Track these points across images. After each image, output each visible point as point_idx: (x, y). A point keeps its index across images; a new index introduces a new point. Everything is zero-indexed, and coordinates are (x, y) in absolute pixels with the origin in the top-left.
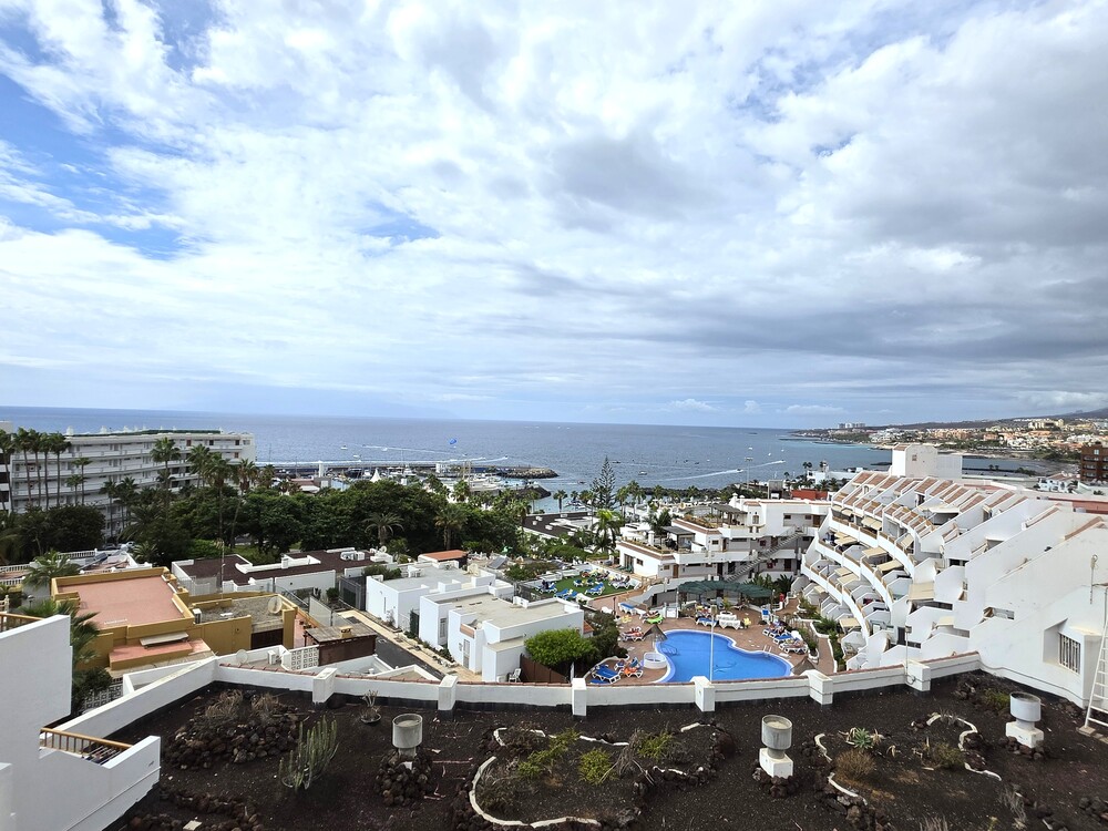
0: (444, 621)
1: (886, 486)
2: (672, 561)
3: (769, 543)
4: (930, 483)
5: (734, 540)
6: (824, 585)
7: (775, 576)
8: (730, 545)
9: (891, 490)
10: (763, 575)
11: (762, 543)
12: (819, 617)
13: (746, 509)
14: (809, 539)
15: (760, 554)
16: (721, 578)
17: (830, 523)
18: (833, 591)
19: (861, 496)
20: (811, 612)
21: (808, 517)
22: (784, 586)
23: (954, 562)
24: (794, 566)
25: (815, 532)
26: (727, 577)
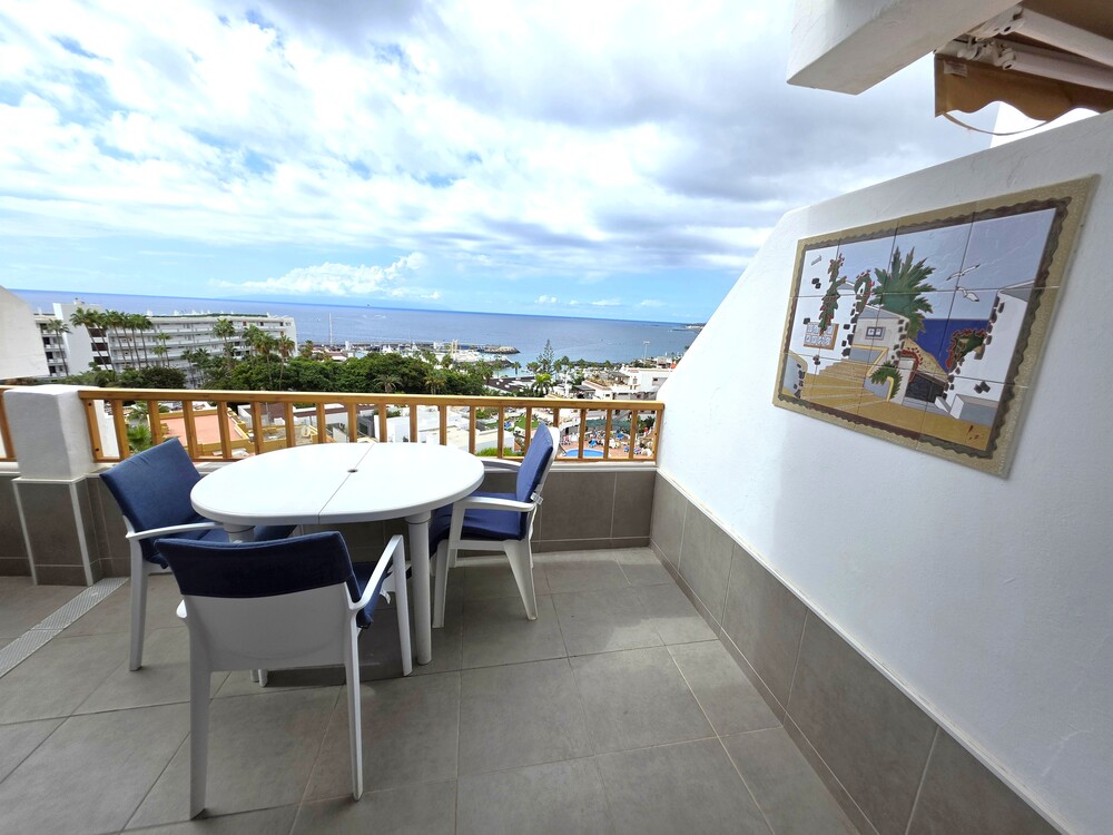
3: (642, 397)
8: (617, 397)
11: (638, 396)
13: (627, 373)
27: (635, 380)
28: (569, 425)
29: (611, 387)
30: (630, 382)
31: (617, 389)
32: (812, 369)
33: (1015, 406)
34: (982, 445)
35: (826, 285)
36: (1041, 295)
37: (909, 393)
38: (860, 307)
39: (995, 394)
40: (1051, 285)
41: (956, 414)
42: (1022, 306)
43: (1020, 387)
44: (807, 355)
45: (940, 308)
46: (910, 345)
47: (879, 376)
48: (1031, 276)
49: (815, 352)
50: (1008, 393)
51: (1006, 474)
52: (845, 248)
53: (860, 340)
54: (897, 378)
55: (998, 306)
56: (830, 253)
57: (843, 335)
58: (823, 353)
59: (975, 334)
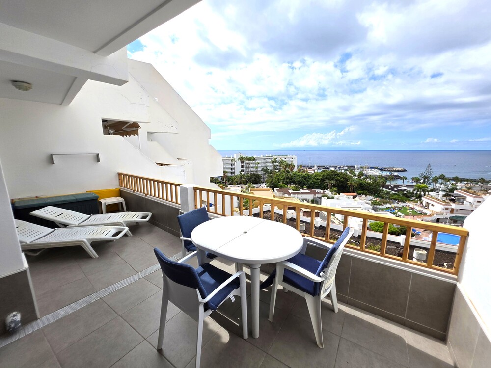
2: (449, 207)
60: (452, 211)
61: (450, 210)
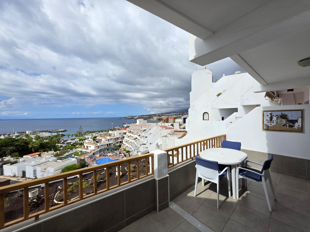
0: (35, 171)
1: (136, 126)
2: (97, 145)
3: (117, 139)
4: (142, 125)
5: (110, 139)
6: (127, 145)
7: (118, 145)
8: (109, 140)
9: (137, 127)
10: (116, 145)
11: (116, 139)
12: (126, 150)
13: (112, 133)
14: (124, 137)
15: (115, 141)
16: (108, 147)
17: (127, 134)
18: (128, 145)
19: (132, 128)
20: (125, 150)
21: (124, 133)
22: (120, 146)
23: (146, 137)
24: (121, 142)
25: (125, 136)
26: (109, 146)
27: (114, 134)
28: (95, 151)
29: (107, 137)
30: (113, 135)
31: (108, 138)
32: (270, 126)
33: (303, 127)
34: (301, 131)
35: (270, 116)
36: (302, 117)
37: (289, 127)
38: (278, 118)
39: (301, 126)
40: (303, 117)
41: (296, 128)
42: (301, 119)
43: (303, 125)
44: (269, 124)
45: (290, 119)
46: (287, 122)
47: (284, 125)
48: (301, 116)
49: (270, 124)
50: (302, 126)
51: (304, 133)
52: (272, 112)
53: (279, 122)
54: (287, 126)
55: (298, 119)
56: (270, 112)
57: (275, 122)
58: (272, 124)
59: (296, 121)
60: (98, 147)
61: (97, 147)
